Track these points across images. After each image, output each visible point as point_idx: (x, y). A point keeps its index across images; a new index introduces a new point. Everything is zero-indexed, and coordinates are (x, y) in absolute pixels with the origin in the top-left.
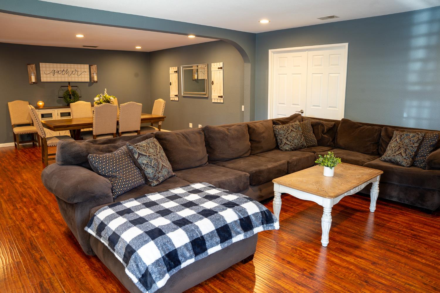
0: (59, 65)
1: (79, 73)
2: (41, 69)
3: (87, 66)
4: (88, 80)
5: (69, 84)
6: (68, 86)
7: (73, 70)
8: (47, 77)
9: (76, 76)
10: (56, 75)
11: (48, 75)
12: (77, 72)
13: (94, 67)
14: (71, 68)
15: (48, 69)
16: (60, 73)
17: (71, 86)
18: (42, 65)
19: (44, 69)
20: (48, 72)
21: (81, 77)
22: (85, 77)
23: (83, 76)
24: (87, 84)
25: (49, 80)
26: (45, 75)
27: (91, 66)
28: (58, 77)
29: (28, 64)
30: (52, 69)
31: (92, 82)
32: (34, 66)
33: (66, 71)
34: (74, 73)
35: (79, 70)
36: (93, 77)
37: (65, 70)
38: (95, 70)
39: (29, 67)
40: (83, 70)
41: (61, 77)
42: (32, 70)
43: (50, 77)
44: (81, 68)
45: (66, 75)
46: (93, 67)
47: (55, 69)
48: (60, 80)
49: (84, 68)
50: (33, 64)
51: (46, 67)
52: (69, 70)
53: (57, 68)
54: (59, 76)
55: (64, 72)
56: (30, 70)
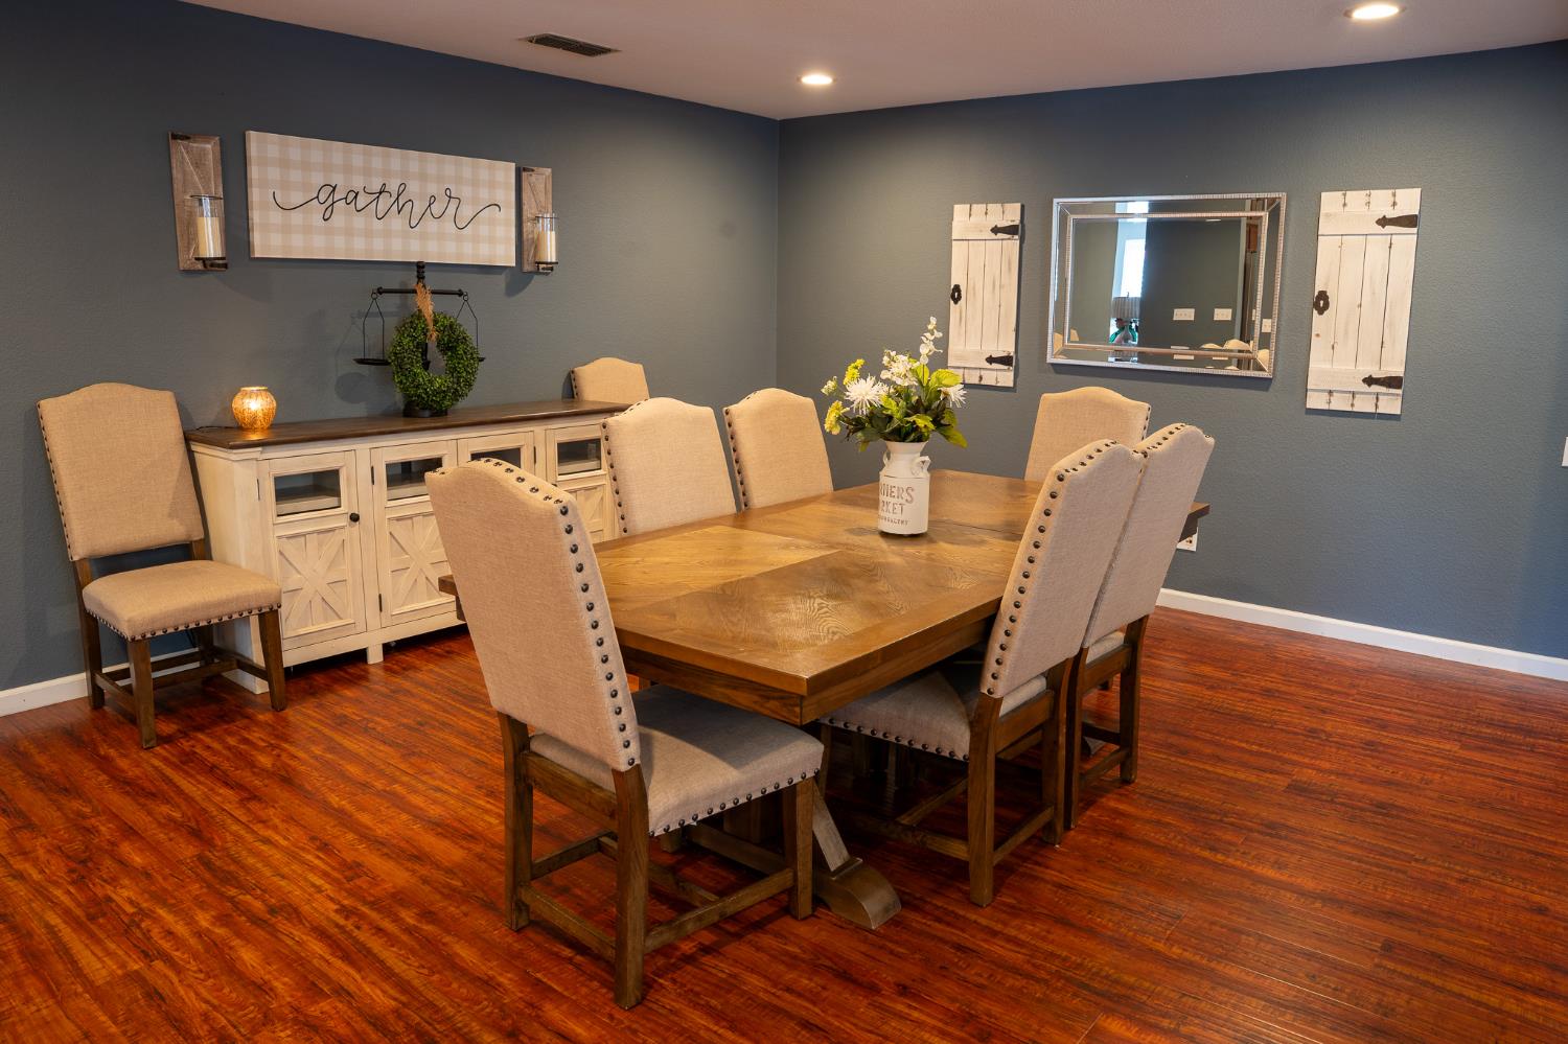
0: (358, 153)
1: (467, 212)
2: (254, 172)
3: (505, 171)
4: (505, 256)
5: (420, 277)
6: (414, 292)
7: (432, 189)
8: (286, 229)
9: (450, 227)
10: (338, 219)
11: (296, 218)
12: (453, 204)
13: (540, 180)
14: (423, 177)
15: (295, 176)
16: (361, 202)
17: (433, 292)
18: (263, 147)
19: (274, 173)
20: (297, 198)
21: (476, 239)
22: (492, 240)
23: (484, 230)
24: (501, 281)
25: (299, 246)
26: (276, 216)
27: (524, 174)
28: (349, 232)
29: (175, 137)
30: (318, 179)
31: (527, 268)
32: (209, 148)
33: (395, 196)
34: (436, 209)
35: (466, 192)
36: (537, 244)
37: (393, 187)
38: (542, 197)
39: (181, 153)
40: (484, 195)
41: (368, 234)
42: (196, 178)
43: (307, 230)
44: (475, 184)
45: (397, 222)
46: (534, 178)
47: (337, 179)
48: (358, 250)
49: (492, 185)
50: (205, 135)
51: (284, 164)
52: (413, 187)
53: (348, 169)
54: (359, 221)
55: (385, 202)
56: (185, 173)
